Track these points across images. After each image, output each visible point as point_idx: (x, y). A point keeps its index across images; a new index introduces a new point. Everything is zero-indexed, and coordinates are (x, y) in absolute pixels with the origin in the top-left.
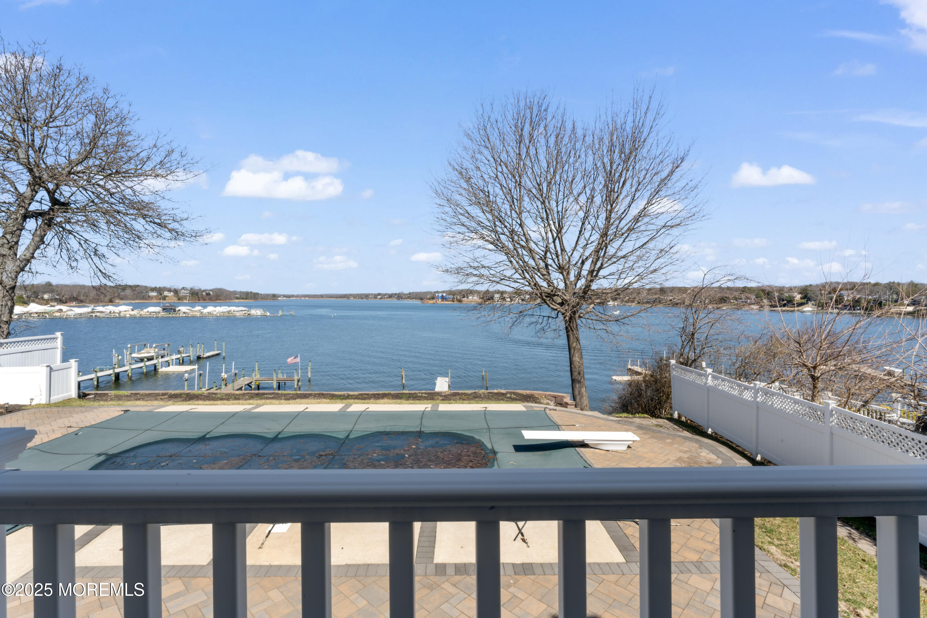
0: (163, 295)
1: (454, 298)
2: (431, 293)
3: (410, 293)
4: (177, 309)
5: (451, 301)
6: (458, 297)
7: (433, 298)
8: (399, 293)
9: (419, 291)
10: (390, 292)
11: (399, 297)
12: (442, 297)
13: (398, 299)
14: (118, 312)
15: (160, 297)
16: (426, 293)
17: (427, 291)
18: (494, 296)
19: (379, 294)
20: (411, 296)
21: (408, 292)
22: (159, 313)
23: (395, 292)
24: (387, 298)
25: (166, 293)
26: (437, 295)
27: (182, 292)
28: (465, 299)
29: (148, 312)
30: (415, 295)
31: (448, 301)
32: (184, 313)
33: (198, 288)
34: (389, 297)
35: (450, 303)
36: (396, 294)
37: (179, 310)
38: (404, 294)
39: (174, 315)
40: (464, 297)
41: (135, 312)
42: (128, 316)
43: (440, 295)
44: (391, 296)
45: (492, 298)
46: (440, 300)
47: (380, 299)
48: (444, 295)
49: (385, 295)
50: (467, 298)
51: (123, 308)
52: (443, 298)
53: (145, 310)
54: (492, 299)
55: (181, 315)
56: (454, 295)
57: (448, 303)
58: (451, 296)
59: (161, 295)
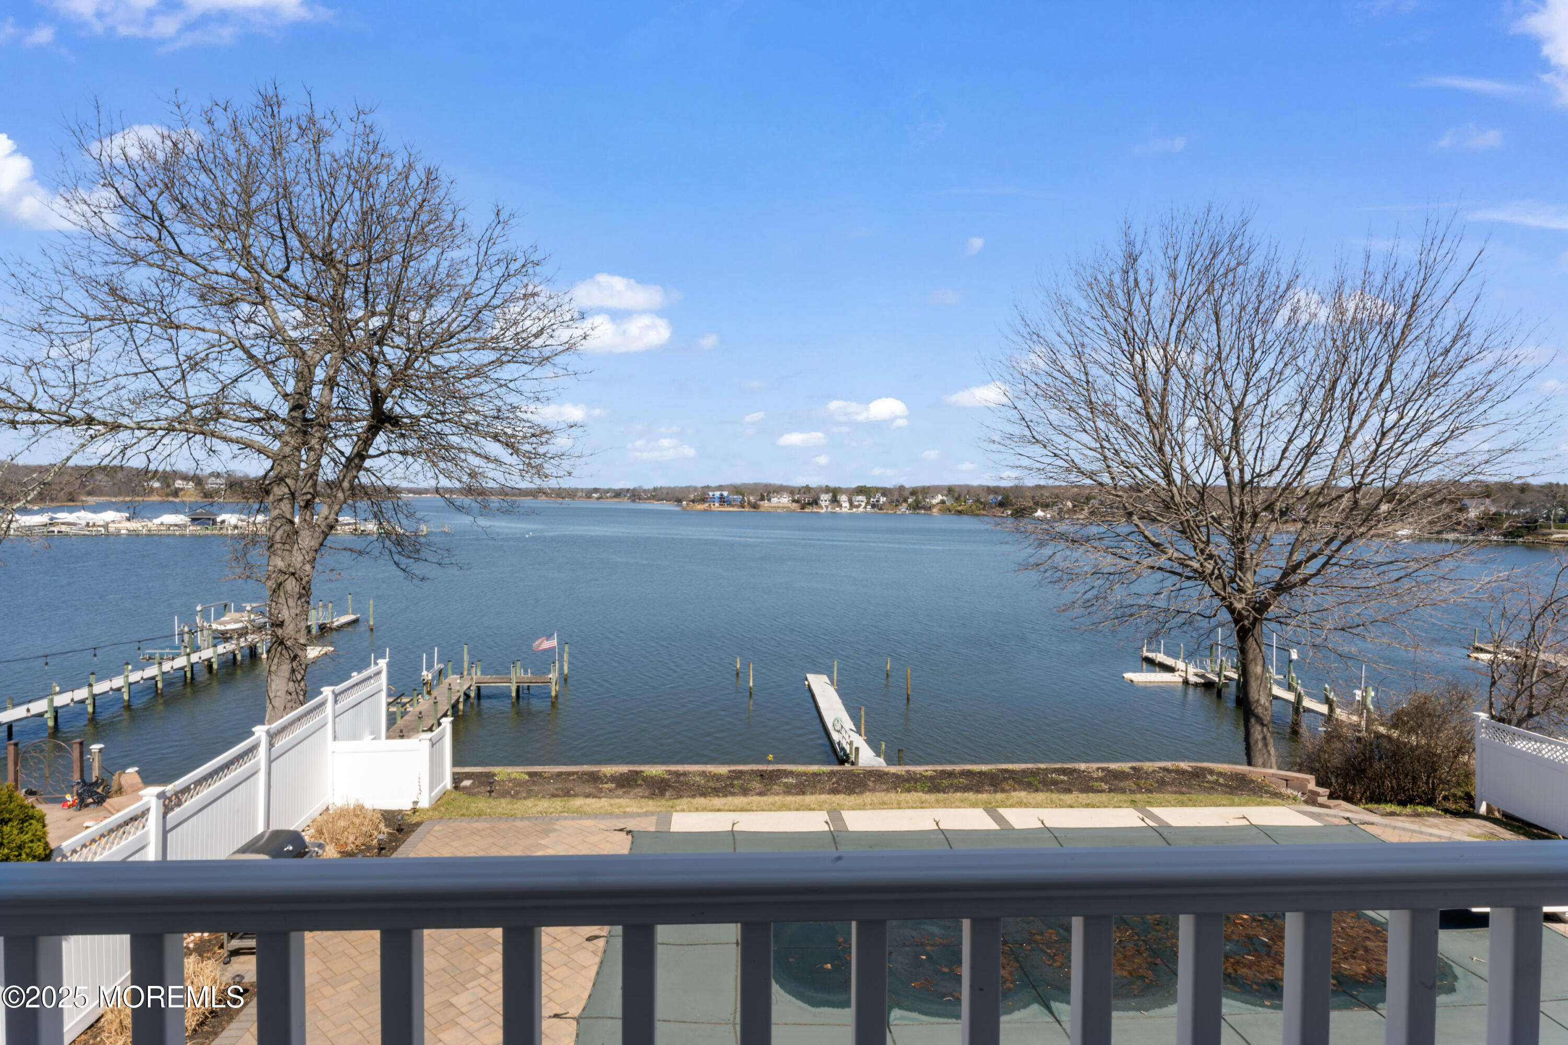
0: (172, 488)
1: (743, 500)
2: (696, 489)
3: (655, 489)
4: (219, 519)
5: (738, 506)
6: (751, 498)
7: (703, 500)
8: (634, 490)
9: (672, 486)
10: (617, 486)
11: (634, 496)
12: (722, 498)
13: (634, 501)
14: (102, 523)
15: (168, 490)
16: (687, 489)
17: (688, 484)
18: (819, 498)
19: (596, 490)
20: (657, 495)
21: (651, 487)
22: (185, 526)
23: (627, 487)
24: (611, 497)
25: (179, 484)
26: (711, 494)
27: (210, 481)
28: (765, 503)
29: (162, 524)
30: (664, 491)
31: (733, 506)
32: (236, 527)
33: (242, 475)
34: (615, 497)
35: (735, 509)
36: (628, 490)
37: (223, 522)
38: (645, 491)
39: (216, 532)
40: (762, 499)
41: (134, 525)
42: (124, 532)
43: (717, 494)
44: (618, 494)
45: (815, 502)
46: (717, 504)
47: (598, 498)
48: (725, 494)
49: (608, 491)
50: (769, 500)
51: (109, 516)
52: (722, 500)
53: (157, 521)
54: (817, 503)
55: (230, 532)
56: (743, 495)
57: (732, 509)
58: (738, 498)
59: (168, 486)
